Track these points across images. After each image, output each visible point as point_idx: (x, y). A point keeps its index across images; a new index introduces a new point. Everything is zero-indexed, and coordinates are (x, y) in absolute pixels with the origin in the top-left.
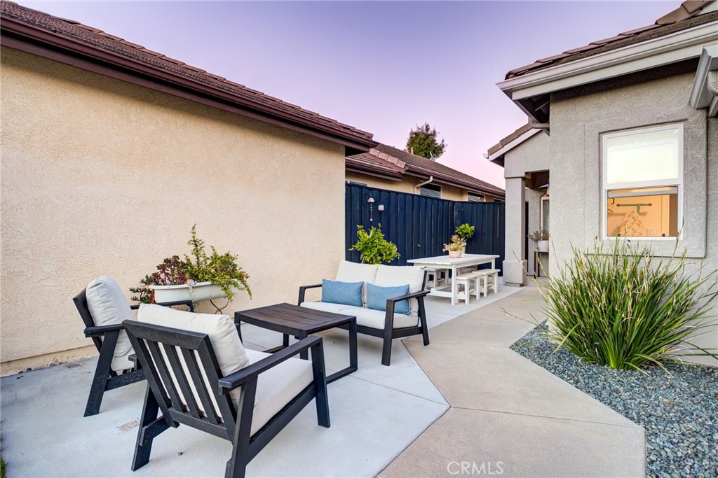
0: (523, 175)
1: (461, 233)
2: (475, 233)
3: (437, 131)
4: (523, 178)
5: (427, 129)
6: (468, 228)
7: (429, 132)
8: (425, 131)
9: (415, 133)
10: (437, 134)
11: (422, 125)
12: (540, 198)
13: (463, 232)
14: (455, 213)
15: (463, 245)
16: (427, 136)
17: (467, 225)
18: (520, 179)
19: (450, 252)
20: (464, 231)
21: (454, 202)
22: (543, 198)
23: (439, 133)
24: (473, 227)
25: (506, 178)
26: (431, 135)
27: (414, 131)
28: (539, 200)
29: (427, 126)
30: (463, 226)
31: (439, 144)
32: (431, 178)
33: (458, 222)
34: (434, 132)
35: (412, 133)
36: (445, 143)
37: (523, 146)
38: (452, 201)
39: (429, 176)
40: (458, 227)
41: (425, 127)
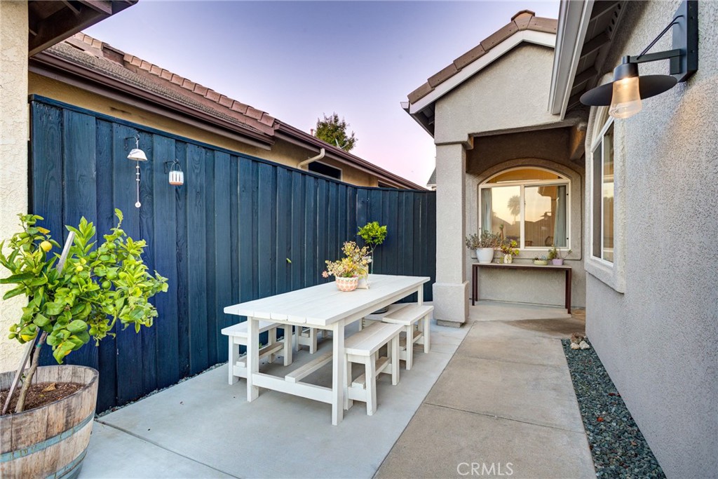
0: (465, 138)
1: (365, 237)
2: (388, 237)
3: (347, 123)
4: (464, 144)
5: (336, 121)
6: (376, 229)
7: (338, 124)
8: (333, 123)
9: (323, 124)
10: (346, 127)
11: (330, 115)
12: (478, 185)
13: (369, 236)
14: (359, 206)
15: (364, 262)
16: (336, 128)
17: (375, 224)
18: (460, 147)
19: (337, 278)
20: (371, 234)
21: (356, 188)
22: (482, 186)
23: (349, 125)
24: (384, 228)
25: (437, 145)
26: (340, 127)
27: (321, 121)
28: (476, 189)
29: (336, 117)
30: (370, 225)
31: (349, 138)
32: (323, 151)
33: (363, 219)
34: (344, 123)
35: (319, 123)
36: (355, 137)
37: (466, 89)
38: (352, 186)
39: (319, 148)
40: (362, 227)
41: (333, 118)
